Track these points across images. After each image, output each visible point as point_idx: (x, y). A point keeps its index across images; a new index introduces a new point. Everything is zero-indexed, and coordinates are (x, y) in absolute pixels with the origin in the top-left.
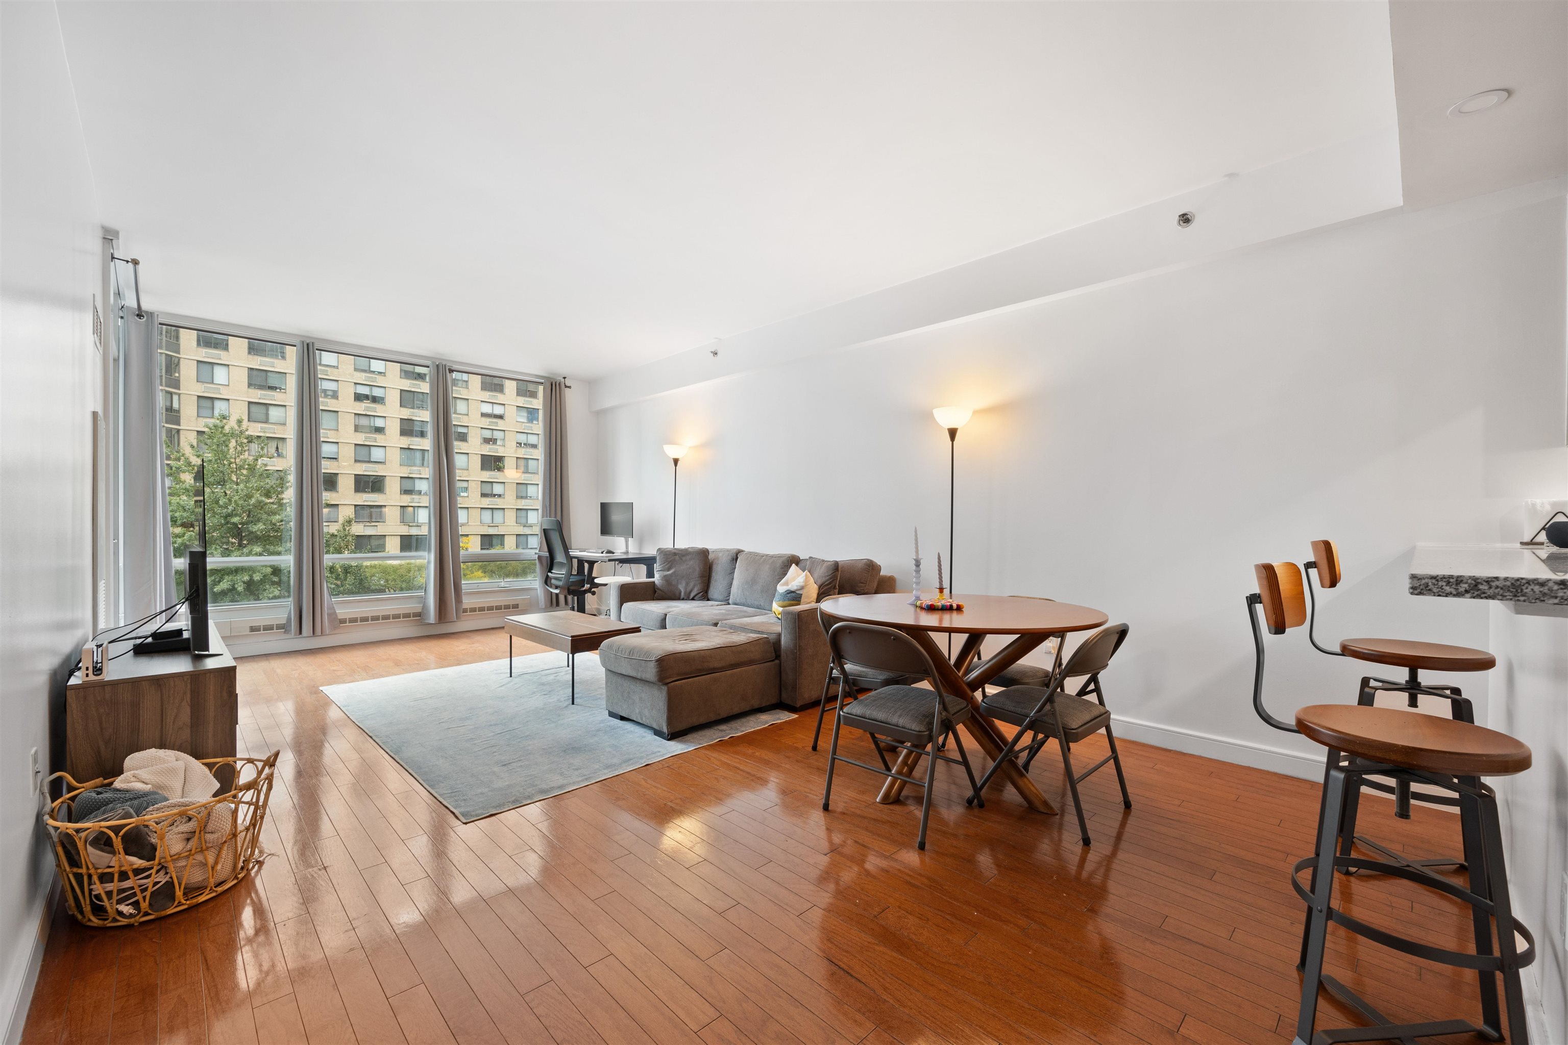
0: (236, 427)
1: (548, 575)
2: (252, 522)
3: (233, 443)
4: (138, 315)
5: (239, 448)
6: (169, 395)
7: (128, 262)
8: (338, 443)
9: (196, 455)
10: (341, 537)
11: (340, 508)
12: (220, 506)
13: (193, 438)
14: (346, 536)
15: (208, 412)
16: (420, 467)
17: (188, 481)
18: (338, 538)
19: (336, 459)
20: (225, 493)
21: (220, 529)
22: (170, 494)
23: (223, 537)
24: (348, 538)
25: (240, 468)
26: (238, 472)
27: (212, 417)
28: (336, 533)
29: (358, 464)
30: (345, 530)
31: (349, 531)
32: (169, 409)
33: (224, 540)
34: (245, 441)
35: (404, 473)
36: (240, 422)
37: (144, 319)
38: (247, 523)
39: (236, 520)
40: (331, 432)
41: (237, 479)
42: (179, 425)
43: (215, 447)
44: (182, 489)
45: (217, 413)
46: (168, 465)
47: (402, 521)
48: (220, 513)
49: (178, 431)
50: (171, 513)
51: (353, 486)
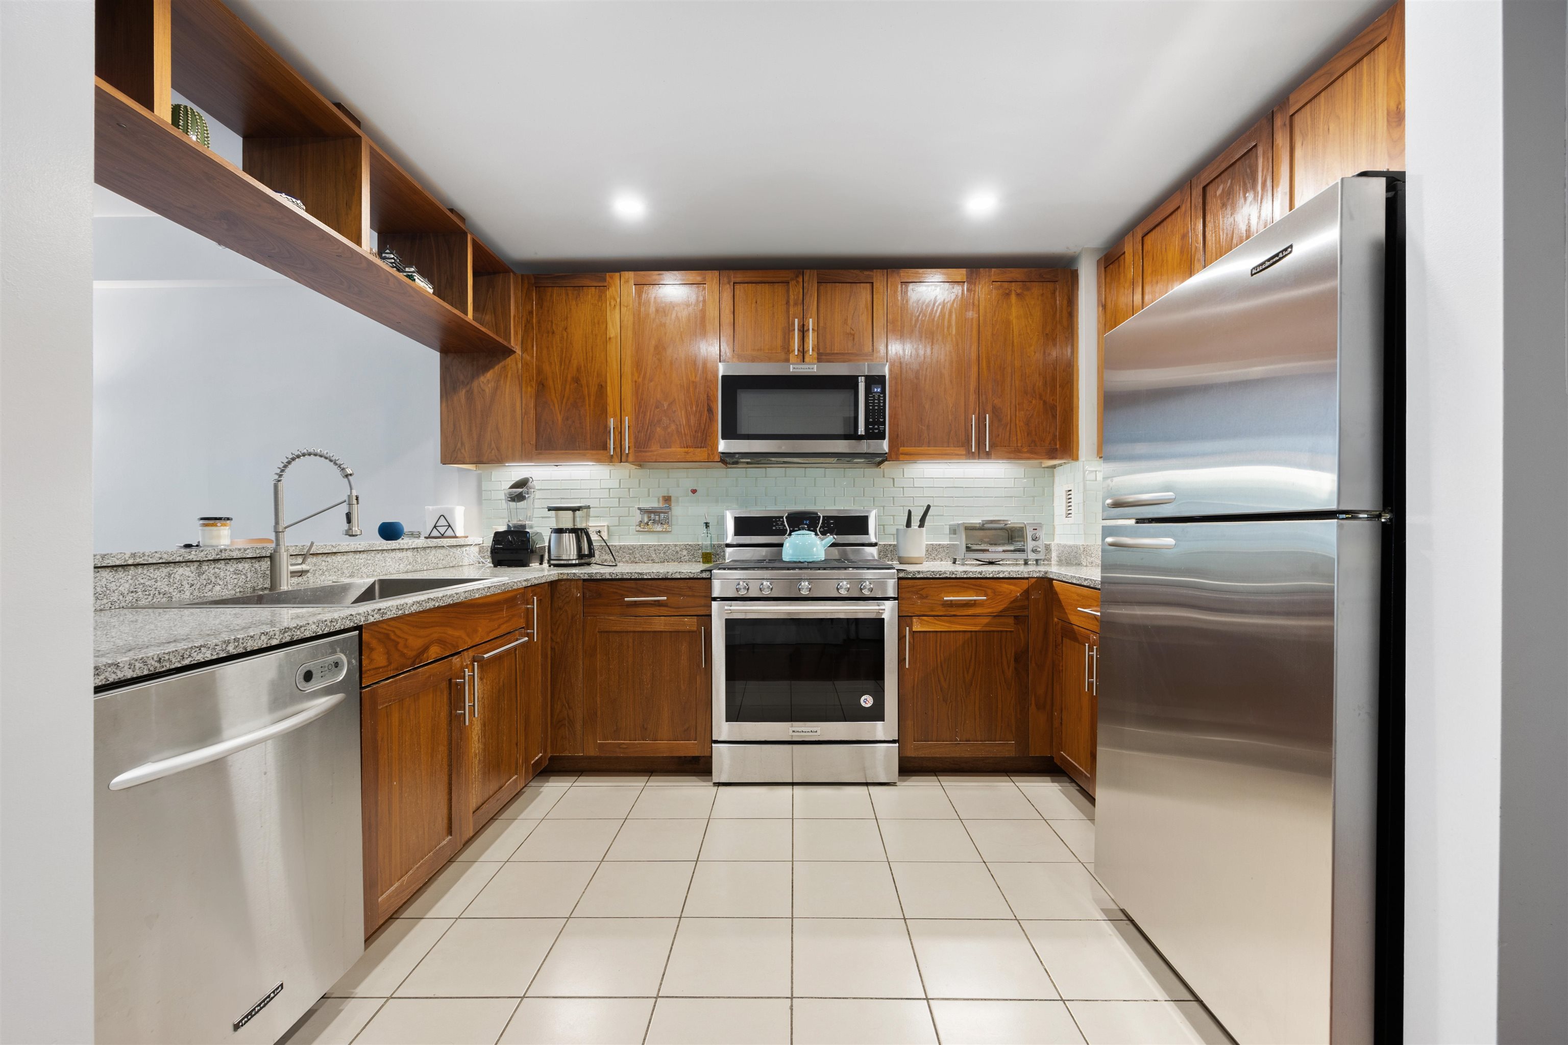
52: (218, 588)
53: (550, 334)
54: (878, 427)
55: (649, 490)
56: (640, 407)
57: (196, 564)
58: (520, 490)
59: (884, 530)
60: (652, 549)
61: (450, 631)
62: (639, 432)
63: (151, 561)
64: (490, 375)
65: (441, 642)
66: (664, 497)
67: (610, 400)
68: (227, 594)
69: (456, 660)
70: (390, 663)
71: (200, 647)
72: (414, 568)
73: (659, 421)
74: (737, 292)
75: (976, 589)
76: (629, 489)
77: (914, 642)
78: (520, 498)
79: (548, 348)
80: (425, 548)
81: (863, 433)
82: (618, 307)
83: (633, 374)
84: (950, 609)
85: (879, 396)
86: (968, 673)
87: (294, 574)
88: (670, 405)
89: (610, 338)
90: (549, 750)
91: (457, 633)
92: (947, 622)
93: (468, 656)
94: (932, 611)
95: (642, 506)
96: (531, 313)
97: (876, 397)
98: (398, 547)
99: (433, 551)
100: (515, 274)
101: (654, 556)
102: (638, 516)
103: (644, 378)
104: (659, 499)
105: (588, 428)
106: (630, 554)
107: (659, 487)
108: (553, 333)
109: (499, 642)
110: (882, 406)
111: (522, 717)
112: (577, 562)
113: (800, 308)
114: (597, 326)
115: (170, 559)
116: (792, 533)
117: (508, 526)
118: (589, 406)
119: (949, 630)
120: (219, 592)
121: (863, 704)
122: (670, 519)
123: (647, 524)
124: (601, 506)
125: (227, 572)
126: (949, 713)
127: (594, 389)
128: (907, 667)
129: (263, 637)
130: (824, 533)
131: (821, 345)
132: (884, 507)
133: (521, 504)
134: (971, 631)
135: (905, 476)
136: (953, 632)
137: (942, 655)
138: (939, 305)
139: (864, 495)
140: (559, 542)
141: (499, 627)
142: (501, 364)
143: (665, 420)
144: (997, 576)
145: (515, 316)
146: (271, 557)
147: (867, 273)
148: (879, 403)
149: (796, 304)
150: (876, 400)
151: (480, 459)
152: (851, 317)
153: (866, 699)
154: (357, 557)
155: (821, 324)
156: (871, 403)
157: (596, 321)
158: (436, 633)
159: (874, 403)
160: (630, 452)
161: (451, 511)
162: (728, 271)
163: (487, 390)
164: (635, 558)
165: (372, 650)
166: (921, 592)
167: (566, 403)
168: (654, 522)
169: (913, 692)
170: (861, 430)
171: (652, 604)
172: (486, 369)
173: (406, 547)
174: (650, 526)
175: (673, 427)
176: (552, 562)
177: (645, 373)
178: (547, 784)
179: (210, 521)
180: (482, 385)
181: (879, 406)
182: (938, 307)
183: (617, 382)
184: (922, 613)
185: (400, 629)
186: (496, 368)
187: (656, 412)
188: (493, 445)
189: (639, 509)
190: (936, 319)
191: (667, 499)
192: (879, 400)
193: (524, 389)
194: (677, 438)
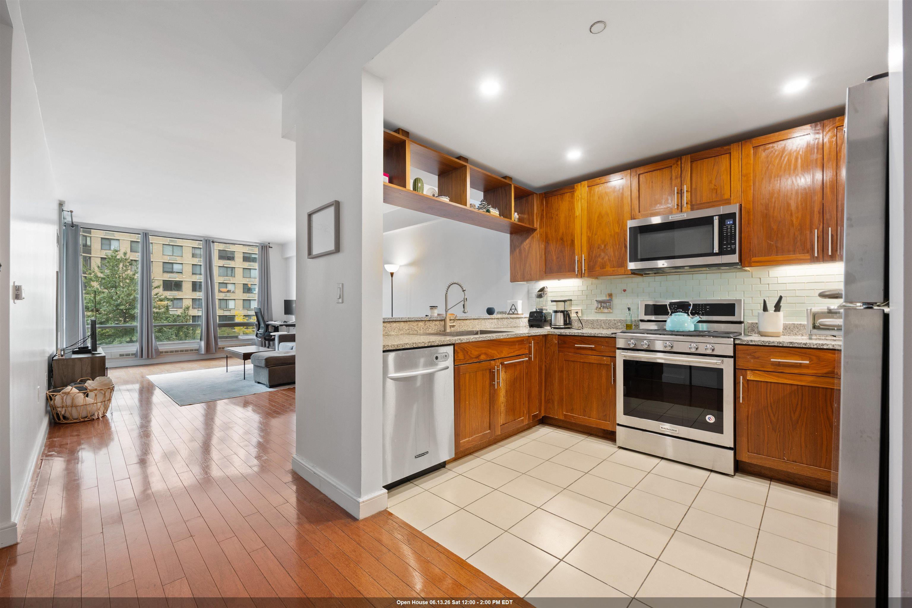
0: (123, 257)
1: (257, 333)
2: (131, 309)
3: (121, 266)
4: (72, 226)
5: (124, 268)
6: (85, 238)
7: (68, 211)
8: (182, 264)
9: (100, 272)
10: (183, 317)
11: (184, 300)
12: (114, 300)
13: (99, 261)
14: (186, 316)
15: (108, 247)
16: (230, 277)
17: (95, 286)
18: (181, 317)
19: (181, 273)
20: (116, 293)
21: (113, 312)
22: (86, 294)
23: (115, 317)
24: (187, 317)
25: (126, 279)
26: (124, 281)
27: (110, 250)
28: (180, 314)
29: (194, 276)
30: (185, 313)
31: (187, 313)
32: (85, 245)
33: (116, 319)
34: (128, 264)
35: (221, 281)
36: (125, 254)
37: (75, 227)
38: (129, 309)
39: (122, 307)
40: (179, 257)
41: (123, 285)
42: (91, 254)
43: (111, 267)
44: (92, 291)
45: (112, 248)
46: (84, 277)
47: (219, 307)
48: (113, 304)
49: (90, 258)
50: (86, 304)
51: (191, 288)
52: (430, 330)
53: (551, 219)
54: (731, 246)
55: (601, 291)
56: (590, 249)
57: (424, 321)
58: (541, 293)
59: (752, 313)
60: (603, 321)
61: (490, 351)
62: (590, 262)
63: (413, 320)
64: (528, 241)
65: (486, 354)
66: (609, 294)
67: (576, 247)
68: (432, 332)
69: (493, 362)
70: (465, 359)
71: (407, 344)
72: (497, 327)
73: (600, 255)
74: (641, 179)
75: (801, 355)
76: (592, 290)
77: (748, 386)
78: (540, 296)
79: (550, 225)
80: (502, 318)
81: (717, 252)
82: (580, 200)
83: (587, 233)
84: (778, 367)
85: (731, 226)
86: (794, 413)
87: (451, 327)
88: (605, 246)
89: (576, 216)
90: (543, 411)
91: (493, 352)
92: (776, 376)
93: (498, 362)
94: (763, 367)
95: (597, 299)
96: (543, 210)
97: (729, 227)
98: (490, 318)
99: (506, 320)
100: (536, 194)
101: (603, 325)
102: (595, 304)
103: (592, 234)
104: (606, 296)
105: (567, 262)
106: (592, 324)
107: (606, 289)
108: (552, 218)
109: (514, 358)
110: (733, 233)
111: (526, 393)
112: (563, 327)
113: (679, 180)
114: (571, 211)
115: (417, 320)
116: (672, 314)
117: (536, 309)
118: (567, 251)
119: (777, 382)
120: (430, 331)
121: (708, 420)
122: (612, 306)
123: (600, 308)
124: (579, 299)
125: (432, 324)
126: (778, 440)
127: (569, 242)
128: (741, 402)
129: (423, 343)
130: (693, 314)
131: (693, 199)
132: (752, 298)
133: (541, 299)
134: (797, 385)
135: (770, 276)
136: (781, 383)
137: (771, 399)
138: (786, 155)
139: (736, 290)
140: (556, 316)
141: (514, 352)
142: (532, 235)
143: (603, 255)
144: (821, 347)
145: (536, 213)
146: (444, 320)
147: (725, 148)
148: (731, 230)
149: (676, 178)
150: (729, 229)
151: (524, 279)
152: (715, 178)
153: (710, 418)
154: (475, 321)
155: (694, 187)
156: (725, 231)
157: (570, 209)
158: (484, 350)
159: (727, 231)
160: (586, 272)
161: (517, 302)
162: (635, 169)
163: (526, 248)
164: (594, 326)
165: (458, 353)
166: (753, 354)
167: (557, 250)
168: (604, 307)
169: (748, 420)
170: (716, 250)
171: (588, 349)
172: (527, 238)
173: (494, 318)
174: (602, 309)
175: (607, 257)
176: (552, 326)
177: (593, 231)
178: (543, 428)
179: (432, 307)
180: (524, 246)
181: (731, 233)
182: (785, 158)
183: (579, 238)
184: (755, 368)
185: (469, 347)
186: (530, 238)
187: (598, 250)
188: (529, 272)
189: (596, 301)
190: (783, 166)
191: (610, 295)
192: (731, 229)
193: (540, 246)
194: (609, 263)
